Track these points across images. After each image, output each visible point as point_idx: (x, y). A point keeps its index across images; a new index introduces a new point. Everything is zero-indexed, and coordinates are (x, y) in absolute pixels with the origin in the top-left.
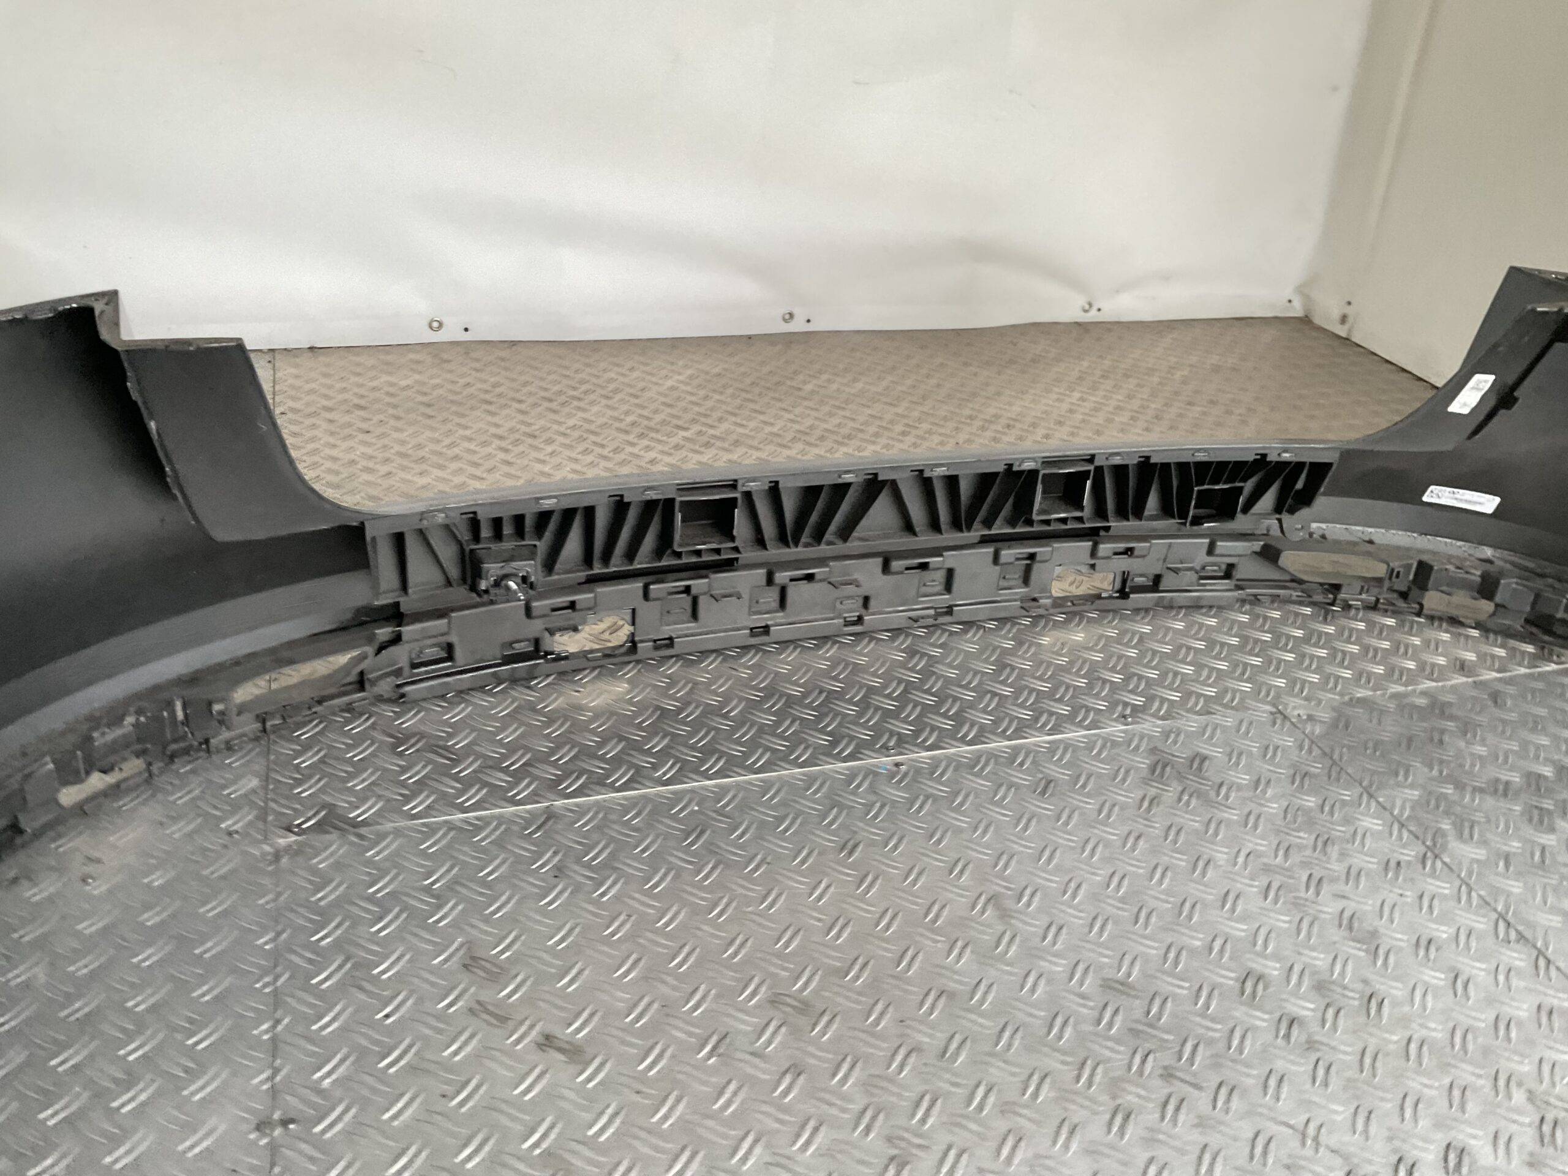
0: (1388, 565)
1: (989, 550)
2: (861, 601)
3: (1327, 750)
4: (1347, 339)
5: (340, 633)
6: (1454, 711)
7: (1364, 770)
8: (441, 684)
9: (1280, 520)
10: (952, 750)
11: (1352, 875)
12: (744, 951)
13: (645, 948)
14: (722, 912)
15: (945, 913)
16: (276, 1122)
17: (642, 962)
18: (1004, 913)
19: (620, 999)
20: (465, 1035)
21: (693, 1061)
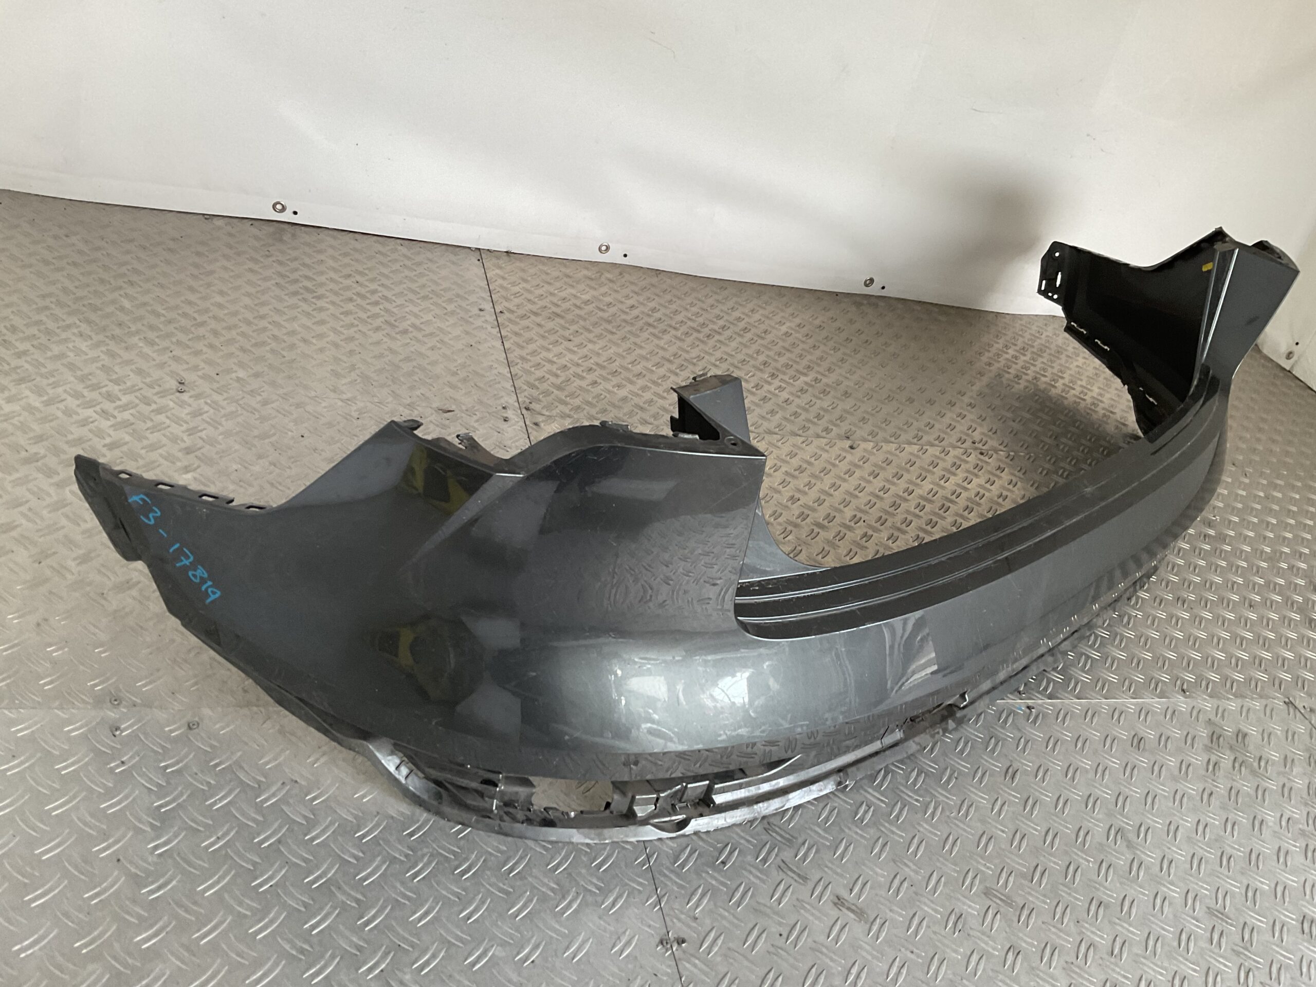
4: (1289, 371)
10: (1067, 702)
12: (956, 849)
13: (887, 835)
14: (933, 814)
15: (1089, 838)
16: (672, 939)
17: (888, 848)
18: (1130, 845)
19: (882, 874)
20: (782, 887)
21: (943, 933)
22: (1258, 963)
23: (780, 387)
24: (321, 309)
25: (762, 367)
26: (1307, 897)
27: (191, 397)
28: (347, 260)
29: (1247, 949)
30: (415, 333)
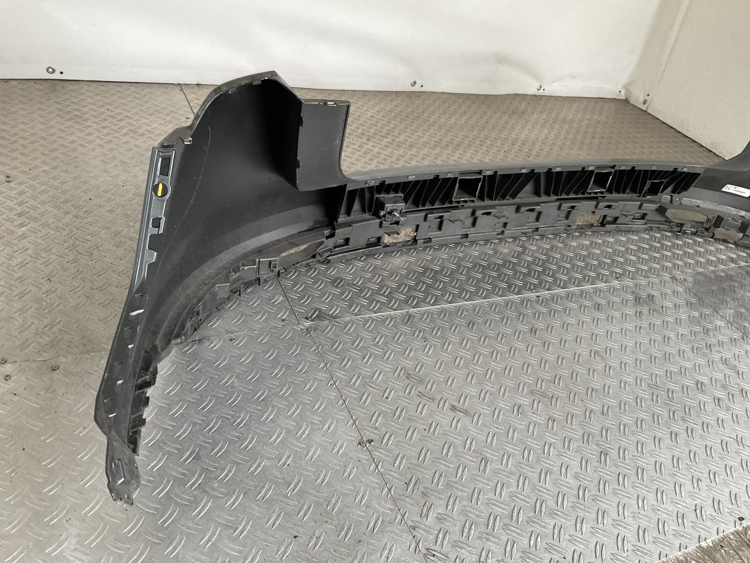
0: (707, 216)
1: (558, 203)
2: (502, 224)
3: (696, 293)
4: (645, 111)
5: (308, 232)
6: (736, 278)
7: (712, 302)
8: (343, 256)
9: (672, 196)
10: (557, 291)
11: (721, 344)
12: (511, 373)
13: (473, 371)
14: (496, 357)
15: (581, 358)
16: (365, 441)
17: (475, 377)
18: (603, 358)
19: (473, 391)
20: (421, 406)
21: (512, 416)
22: (678, 407)
23: (373, 145)
24: (88, 127)
25: (361, 136)
26: (697, 372)
27: (16, 184)
28: (99, 98)
29: (671, 402)
30: (150, 135)
